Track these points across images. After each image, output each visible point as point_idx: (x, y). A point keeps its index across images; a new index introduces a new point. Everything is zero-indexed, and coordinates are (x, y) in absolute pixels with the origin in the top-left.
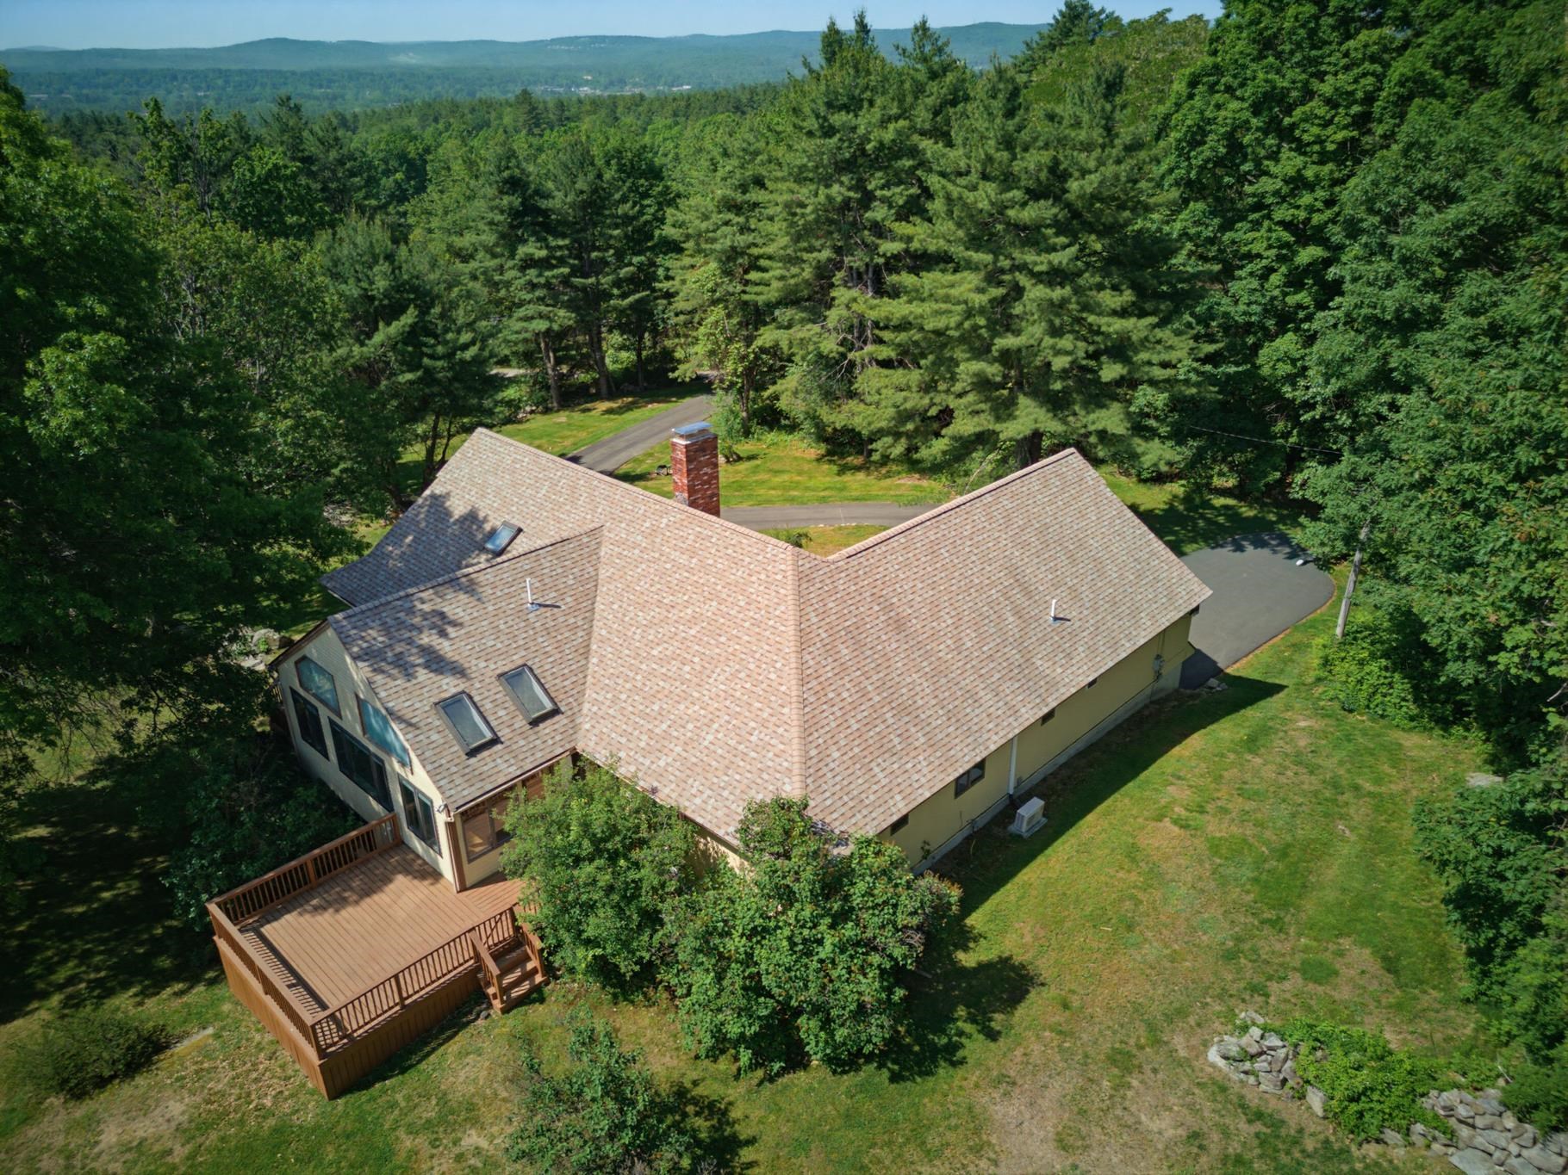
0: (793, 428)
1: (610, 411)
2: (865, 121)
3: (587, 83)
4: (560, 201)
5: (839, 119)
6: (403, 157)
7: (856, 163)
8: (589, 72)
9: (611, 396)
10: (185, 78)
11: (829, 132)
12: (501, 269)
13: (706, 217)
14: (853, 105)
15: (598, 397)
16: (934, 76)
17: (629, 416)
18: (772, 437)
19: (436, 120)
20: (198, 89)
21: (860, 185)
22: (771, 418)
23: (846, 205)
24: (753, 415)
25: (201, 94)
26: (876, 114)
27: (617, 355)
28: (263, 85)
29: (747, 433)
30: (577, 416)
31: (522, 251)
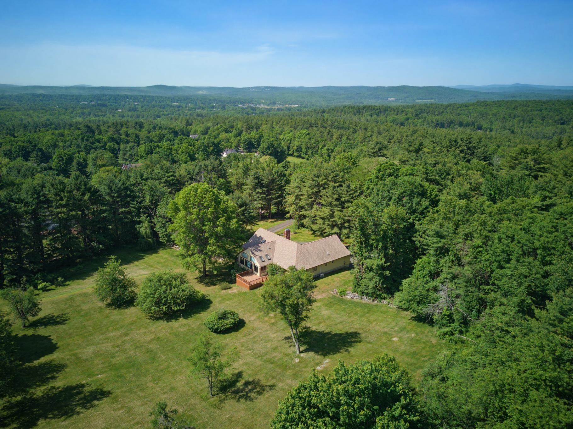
0: (307, 228)
1: (271, 222)
2: (319, 180)
3: (263, 103)
4: (266, 181)
5: (315, 179)
6: (213, 143)
7: (318, 185)
8: (263, 99)
9: (272, 218)
10: (131, 98)
11: (314, 181)
12: (252, 193)
13: (293, 188)
14: (318, 177)
15: (269, 218)
16: (333, 172)
17: (276, 223)
18: (303, 229)
19: (217, 124)
20: (134, 102)
21: (319, 189)
22: (303, 226)
23: (316, 192)
24: (300, 225)
25: (136, 103)
26: (321, 178)
27: (273, 209)
28: (156, 101)
29: (298, 228)
30: (265, 222)
31: (258, 190)
